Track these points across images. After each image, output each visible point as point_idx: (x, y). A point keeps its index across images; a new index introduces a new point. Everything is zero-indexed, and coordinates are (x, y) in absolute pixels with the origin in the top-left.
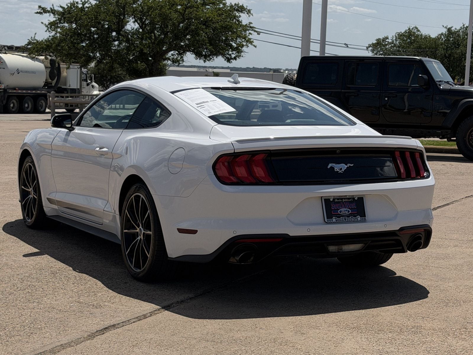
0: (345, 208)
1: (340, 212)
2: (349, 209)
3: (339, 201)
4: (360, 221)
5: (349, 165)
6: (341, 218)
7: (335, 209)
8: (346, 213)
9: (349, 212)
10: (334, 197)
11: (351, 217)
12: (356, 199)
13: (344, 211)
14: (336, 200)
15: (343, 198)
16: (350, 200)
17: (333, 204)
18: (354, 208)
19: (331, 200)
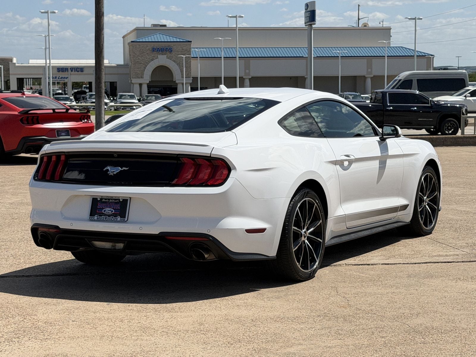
0: (110, 208)
1: (104, 211)
2: (113, 209)
3: (106, 201)
4: (119, 221)
5: (124, 168)
6: (103, 216)
7: (100, 208)
8: (109, 213)
9: (112, 212)
10: (102, 197)
11: (111, 217)
12: (121, 200)
13: (108, 210)
14: (104, 200)
15: (110, 199)
16: (116, 201)
17: (100, 204)
18: (118, 209)
19: (99, 199)
